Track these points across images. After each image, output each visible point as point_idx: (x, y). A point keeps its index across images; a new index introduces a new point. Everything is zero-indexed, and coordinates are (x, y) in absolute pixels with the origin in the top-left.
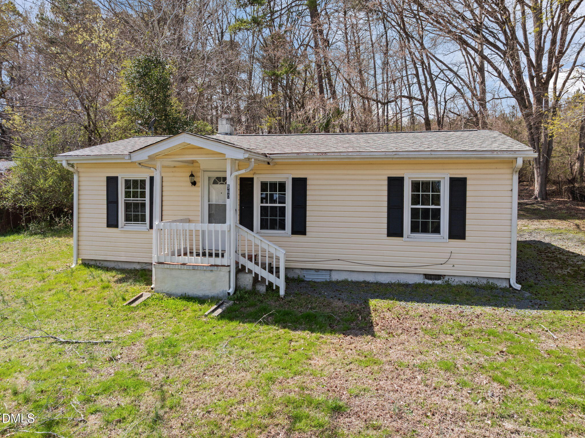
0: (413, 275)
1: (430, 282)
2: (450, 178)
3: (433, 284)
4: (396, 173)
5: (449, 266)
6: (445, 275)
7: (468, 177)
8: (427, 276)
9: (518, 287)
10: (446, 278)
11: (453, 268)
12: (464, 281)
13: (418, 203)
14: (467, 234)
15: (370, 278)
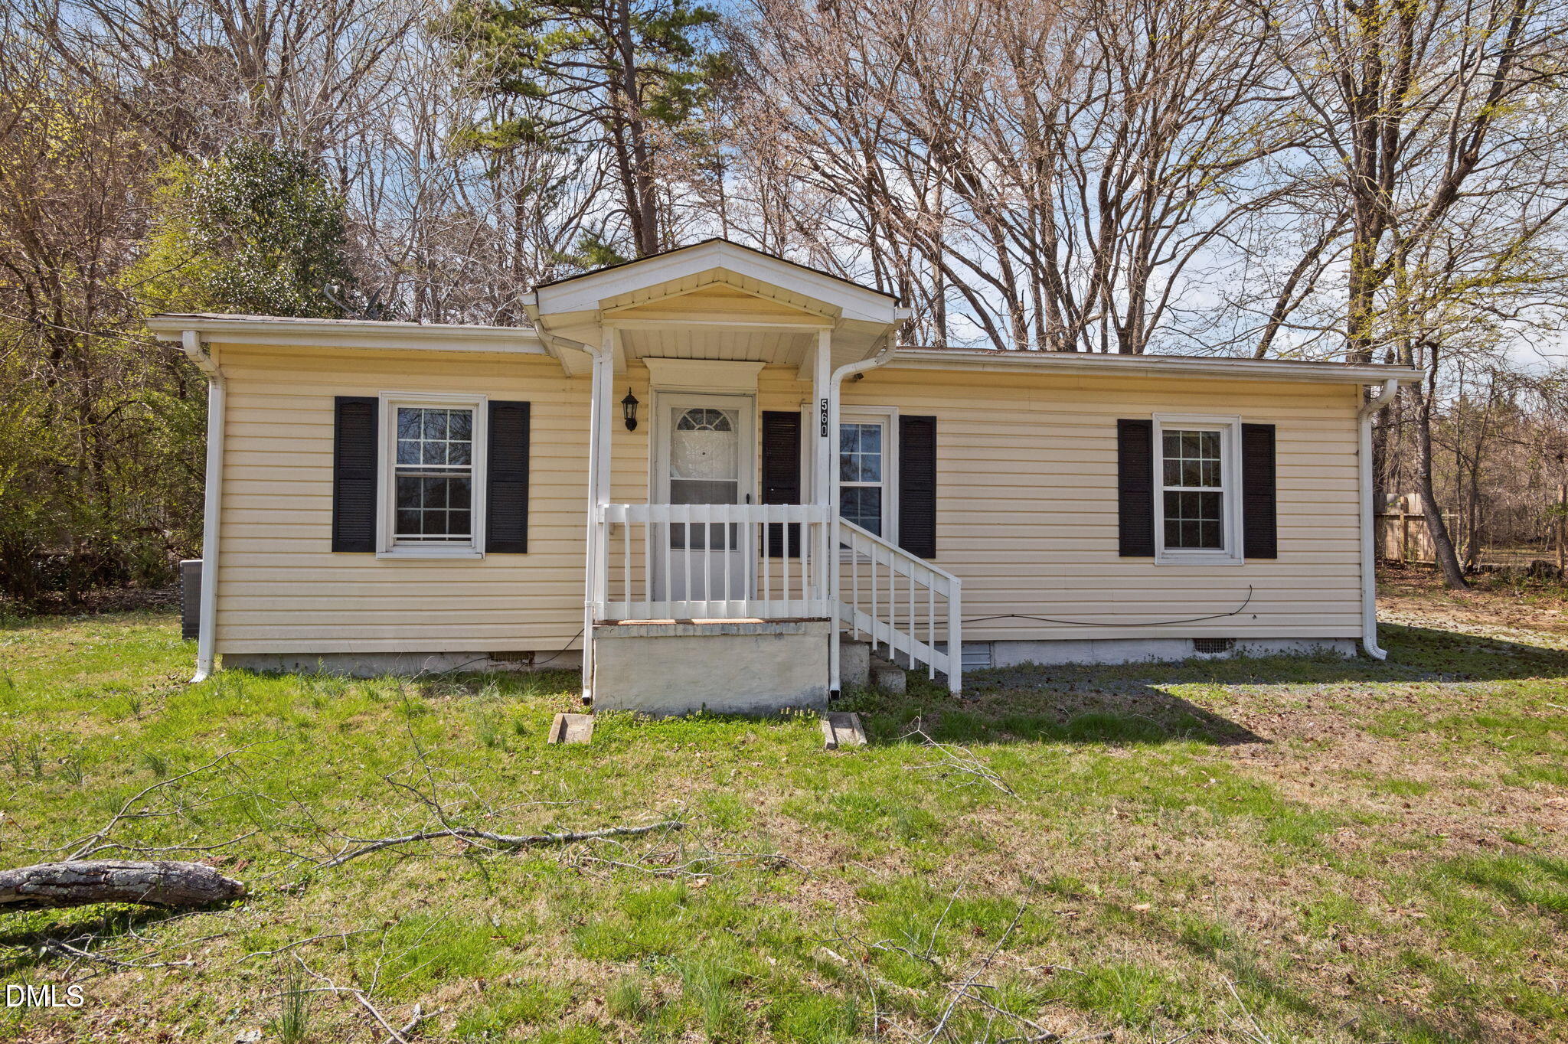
0: (1172, 643)
1: (1207, 656)
2: (1244, 426)
3: (1213, 661)
4: (1135, 411)
5: (1245, 618)
6: (1234, 639)
7: (1277, 423)
8: (1201, 644)
9: (1381, 654)
10: (1238, 646)
11: (1254, 622)
12: (1275, 648)
13: (1176, 482)
14: (1281, 545)
15: (1081, 656)
